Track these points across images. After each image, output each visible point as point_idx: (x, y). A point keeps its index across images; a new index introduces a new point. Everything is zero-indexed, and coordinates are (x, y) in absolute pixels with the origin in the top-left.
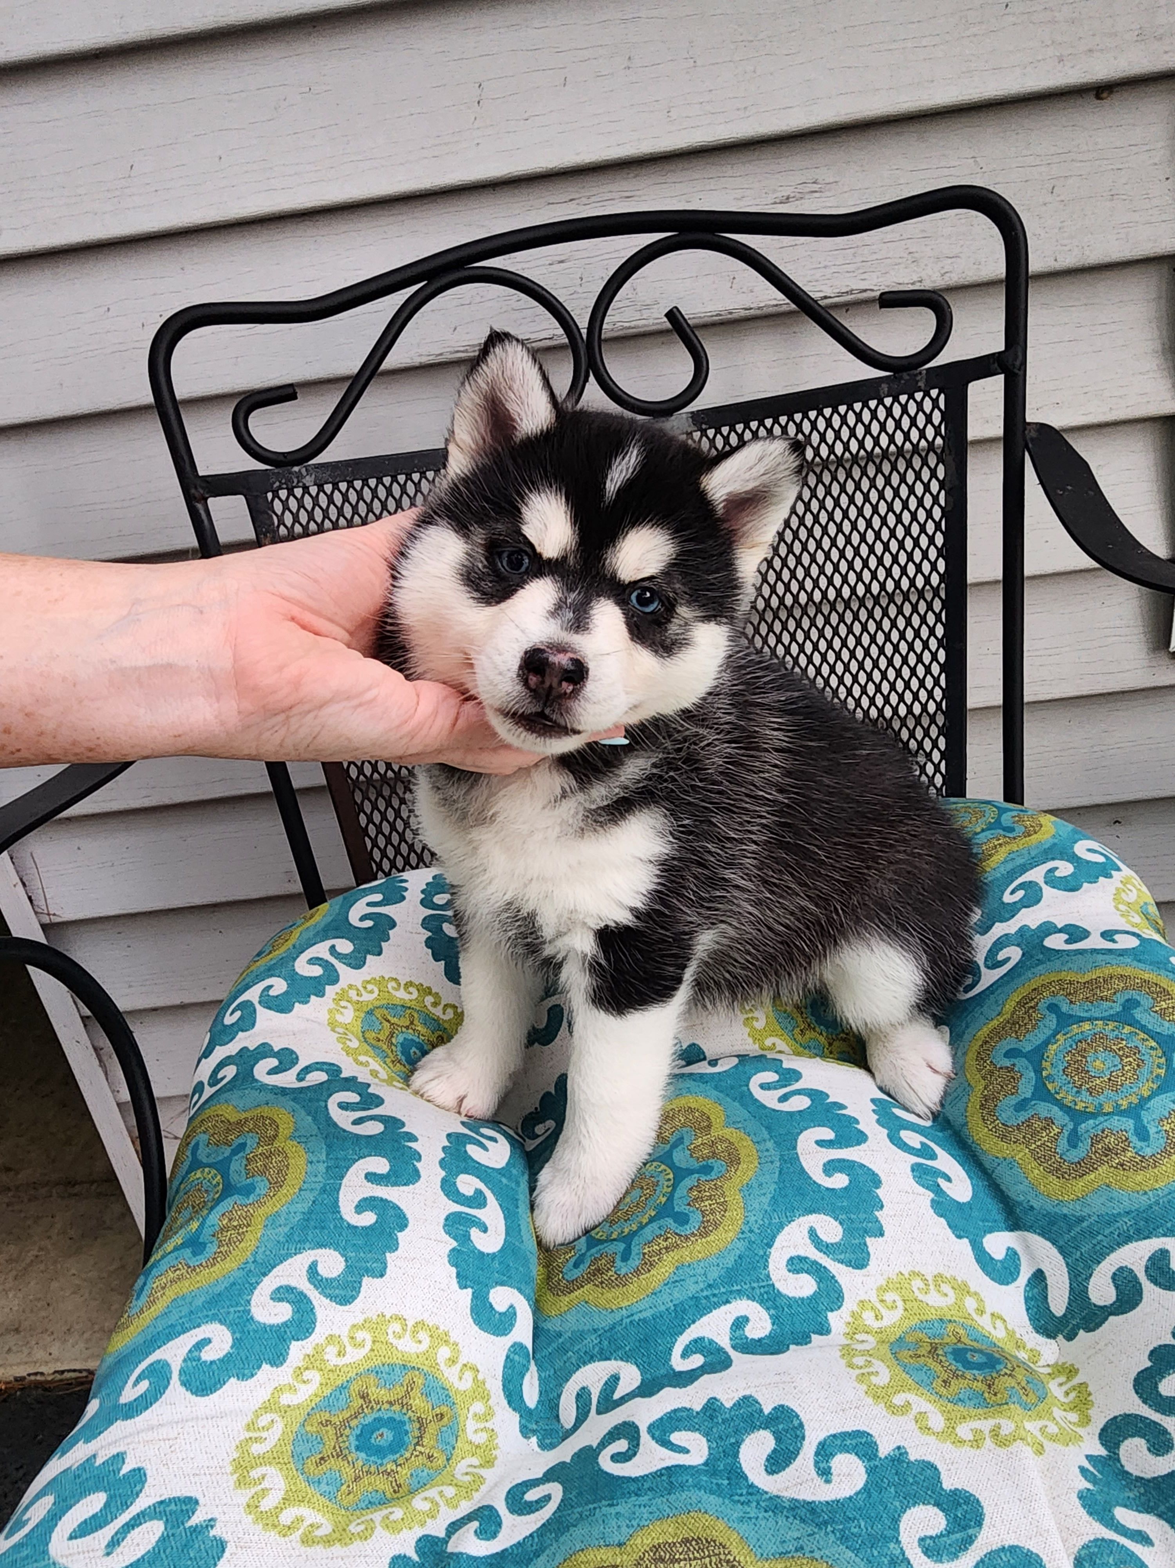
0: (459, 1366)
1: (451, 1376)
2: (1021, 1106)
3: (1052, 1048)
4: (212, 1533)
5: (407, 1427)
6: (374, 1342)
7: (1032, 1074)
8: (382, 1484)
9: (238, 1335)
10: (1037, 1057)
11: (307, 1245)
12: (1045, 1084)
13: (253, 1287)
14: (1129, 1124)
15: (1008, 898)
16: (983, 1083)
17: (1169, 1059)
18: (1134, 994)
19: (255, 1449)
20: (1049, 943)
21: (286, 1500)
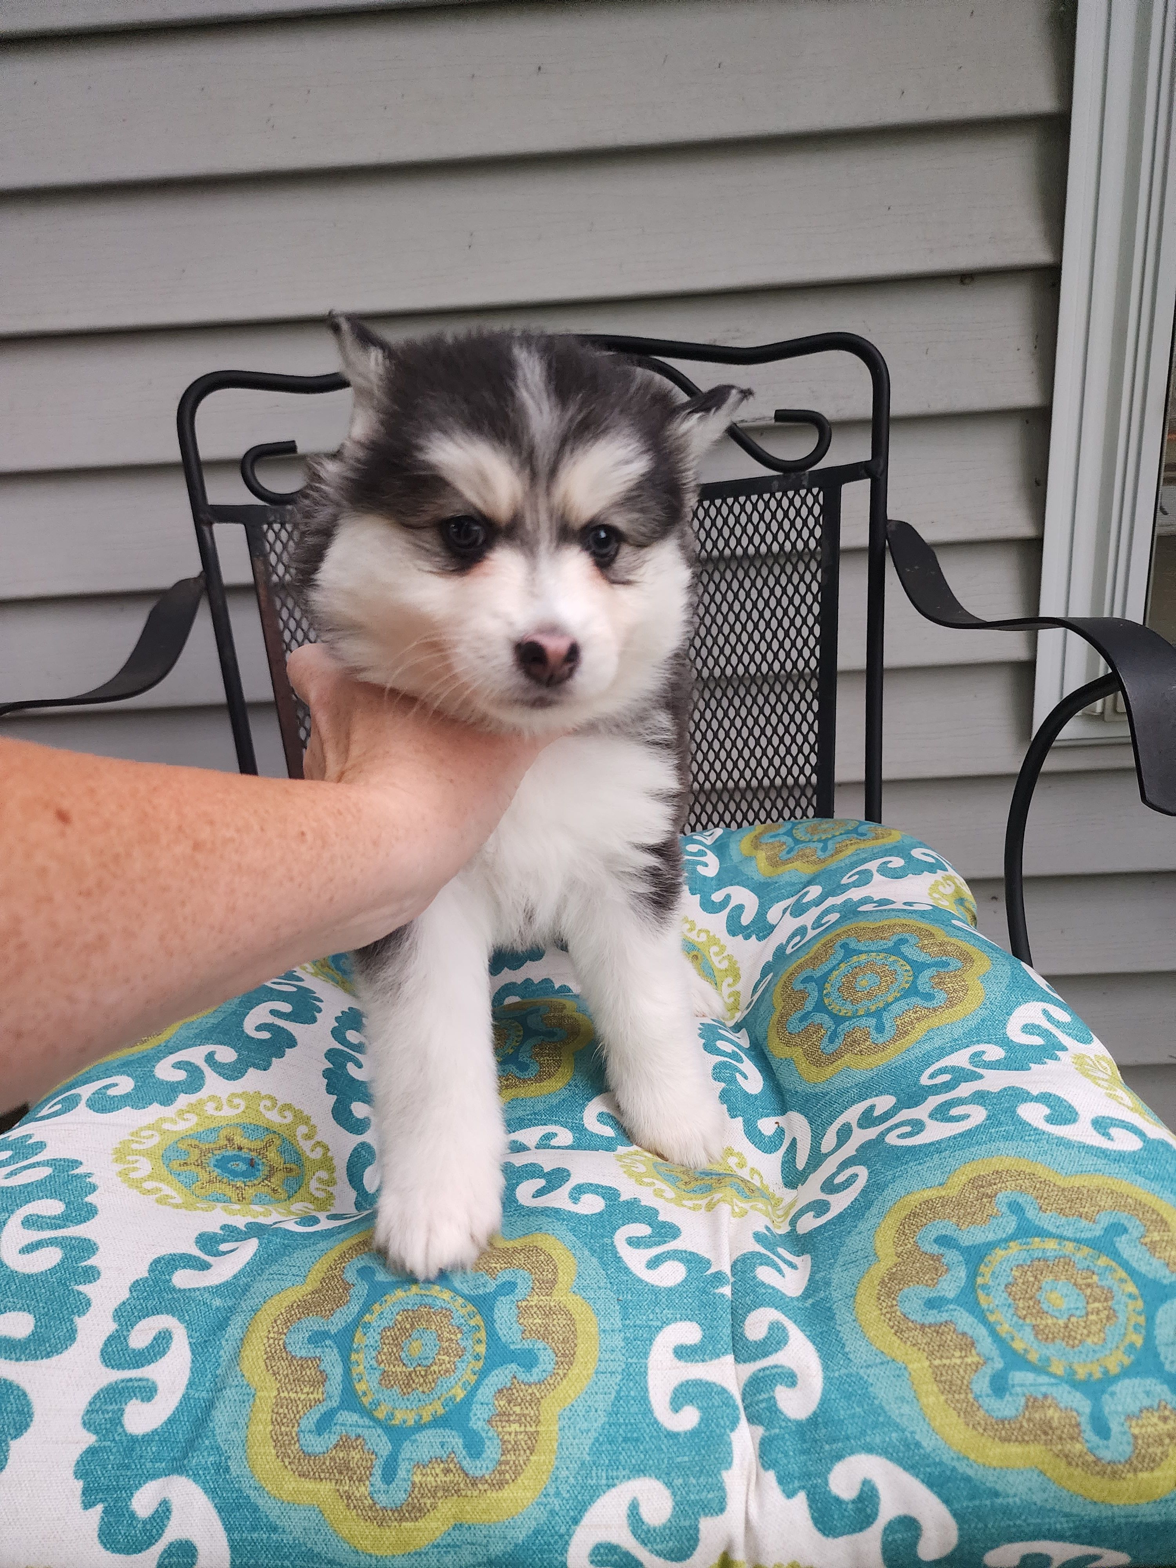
0: (313, 1142)
1: (305, 1146)
2: (804, 1017)
3: (836, 973)
6: (247, 1108)
7: (816, 994)
8: (230, 1192)
9: (140, 1084)
10: (822, 981)
11: (211, 1041)
12: (823, 1000)
13: (159, 1059)
14: (873, 1022)
15: (845, 881)
16: (783, 1004)
17: (916, 977)
18: (907, 936)
19: (135, 1146)
20: (862, 909)
21: (151, 1177)
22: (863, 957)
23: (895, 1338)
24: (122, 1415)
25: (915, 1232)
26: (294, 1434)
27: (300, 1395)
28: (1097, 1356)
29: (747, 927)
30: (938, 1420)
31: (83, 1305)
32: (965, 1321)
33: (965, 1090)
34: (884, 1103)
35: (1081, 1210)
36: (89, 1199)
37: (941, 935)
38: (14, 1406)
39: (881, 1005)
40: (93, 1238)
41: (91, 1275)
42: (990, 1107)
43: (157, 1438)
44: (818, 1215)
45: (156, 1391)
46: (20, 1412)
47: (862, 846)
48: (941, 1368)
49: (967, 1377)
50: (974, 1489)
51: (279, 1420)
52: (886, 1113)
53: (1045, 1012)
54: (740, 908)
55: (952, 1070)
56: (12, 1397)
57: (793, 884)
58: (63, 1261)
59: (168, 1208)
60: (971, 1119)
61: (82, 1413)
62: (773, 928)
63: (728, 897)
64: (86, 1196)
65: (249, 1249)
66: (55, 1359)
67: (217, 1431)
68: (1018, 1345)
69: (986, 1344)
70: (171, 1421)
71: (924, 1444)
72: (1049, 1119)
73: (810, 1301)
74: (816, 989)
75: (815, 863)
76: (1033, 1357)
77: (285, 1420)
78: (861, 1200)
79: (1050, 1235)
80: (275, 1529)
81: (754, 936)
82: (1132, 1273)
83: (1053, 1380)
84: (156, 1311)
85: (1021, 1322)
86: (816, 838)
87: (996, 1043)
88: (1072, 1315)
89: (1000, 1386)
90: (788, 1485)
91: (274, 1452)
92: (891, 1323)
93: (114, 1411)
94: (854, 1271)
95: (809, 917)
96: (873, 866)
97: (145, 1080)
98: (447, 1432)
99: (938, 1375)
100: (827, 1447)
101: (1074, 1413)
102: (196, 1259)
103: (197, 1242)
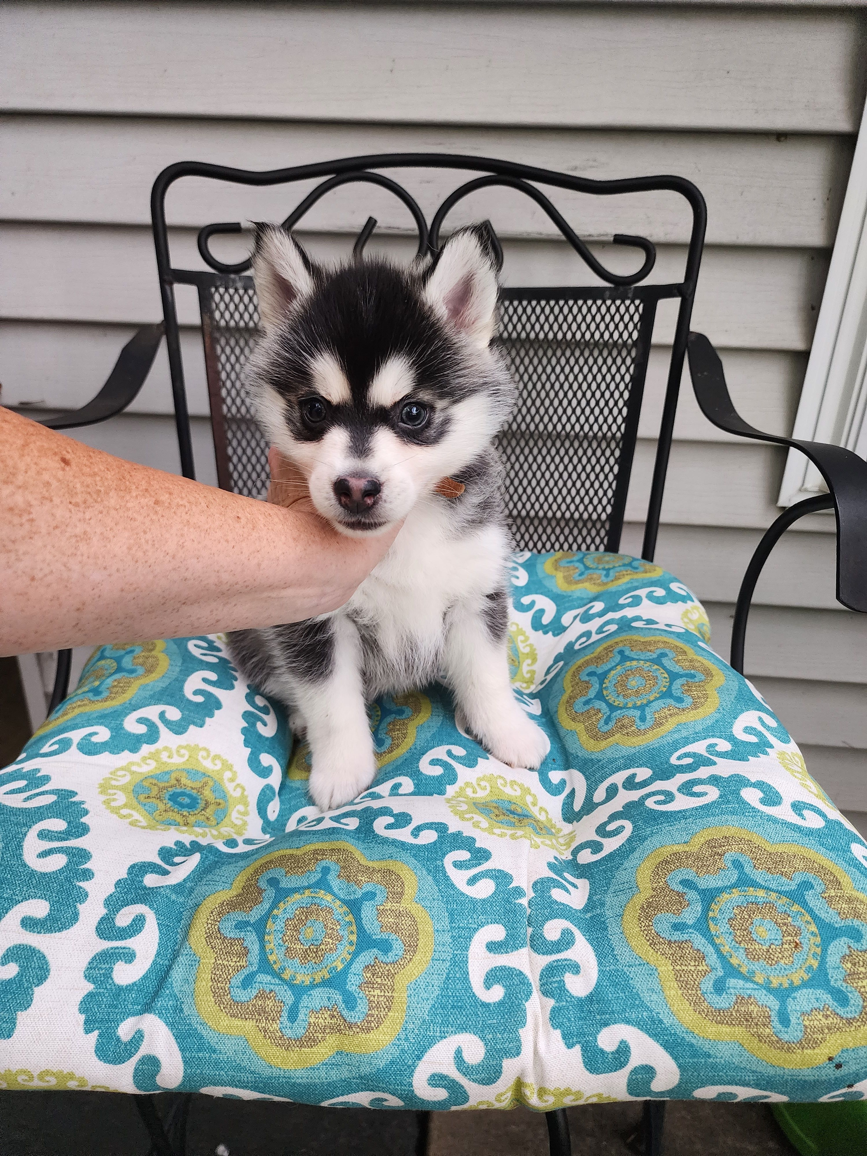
0: (234, 784)
1: (229, 787)
2: (587, 703)
3: (613, 673)
4: (82, 806)
5: (199, 801)
6: (190, 757)
7: (598, 686)
8: (179, 819)
9: (114, 734)
10: (603, 677)
11: (162, 702)
12: (602, 691)
13: (127, 714)
14: (638, 713)
15: (621, 601)
16: (571, 688)
17: (671, 684)
18: (667, 651)
19: (114, 783)
20: (634, 624)
21: (125, 806)
22: (634, 663)
23: (650, 948)
24: (112, 971)
25: (666, 874)
26: (227, 989)
27: (230, 962)
28: (786, 972)
29: (547, 626)
30: (676, 1005)
31: (83, 896)
32: (699, 941)
33: (702, 773)
34: (643, 773)
35: (782, 868)
36: (83, 820)
37: (691, 653)
38: (37, 964)
39: (645, 702)
40: (88, 849)
41: (88, 875)
42: (722, 789)
43: (136, 988)
44: (594, 852)
45: (135, 957)
46: (41, 968)
47: (635, 577)
48: (680, 972)
49: (698, 980)
50: (694, 1051)
51: (216, 979)
52: (645, 781)
53: (760, 719)
54: (542, 611)
55: (693, 755)
56: (35, 958)
57: (582, 599)
58: (67, 864)
59: (138, 828)
60: (708, 796)
61: (84, 970)
62: (564, 629)
63: (533, 603)
64: (82, 817)
65: (196, 858)
66: (65, 932)
67: (174, 985)
68: (734, 961)
69: (713, 959)
70: (145, 977)
71: (665, 1021)
72: (763, 802)
73: (589, 914)
74: (598, 682)
75: (599, 585)
76: (744, 970)
77: (220, 979)
78: (627, 846)
79: (761, 887)
80: (215, 1051)
81: (550, 633)
82: (815, 918)
83: (756, 987)
84: (134, 902)
85: (737, 945)
86: (601, 567)
87: (725, 738)
88: (772, 944)
89: (719, 987)
90: (569, 1040)
91: (213, 1000)
92: (648, 938)
93: (106, 969)
94: (623, 897)
95: (593, 625)
96: (643, 592)
97: (118, 731)
98: (332, 990)
99: (678, 976)
100: (598, 1017)
101: (768, 1009)
102: (159, 867)
103: (159, 854)
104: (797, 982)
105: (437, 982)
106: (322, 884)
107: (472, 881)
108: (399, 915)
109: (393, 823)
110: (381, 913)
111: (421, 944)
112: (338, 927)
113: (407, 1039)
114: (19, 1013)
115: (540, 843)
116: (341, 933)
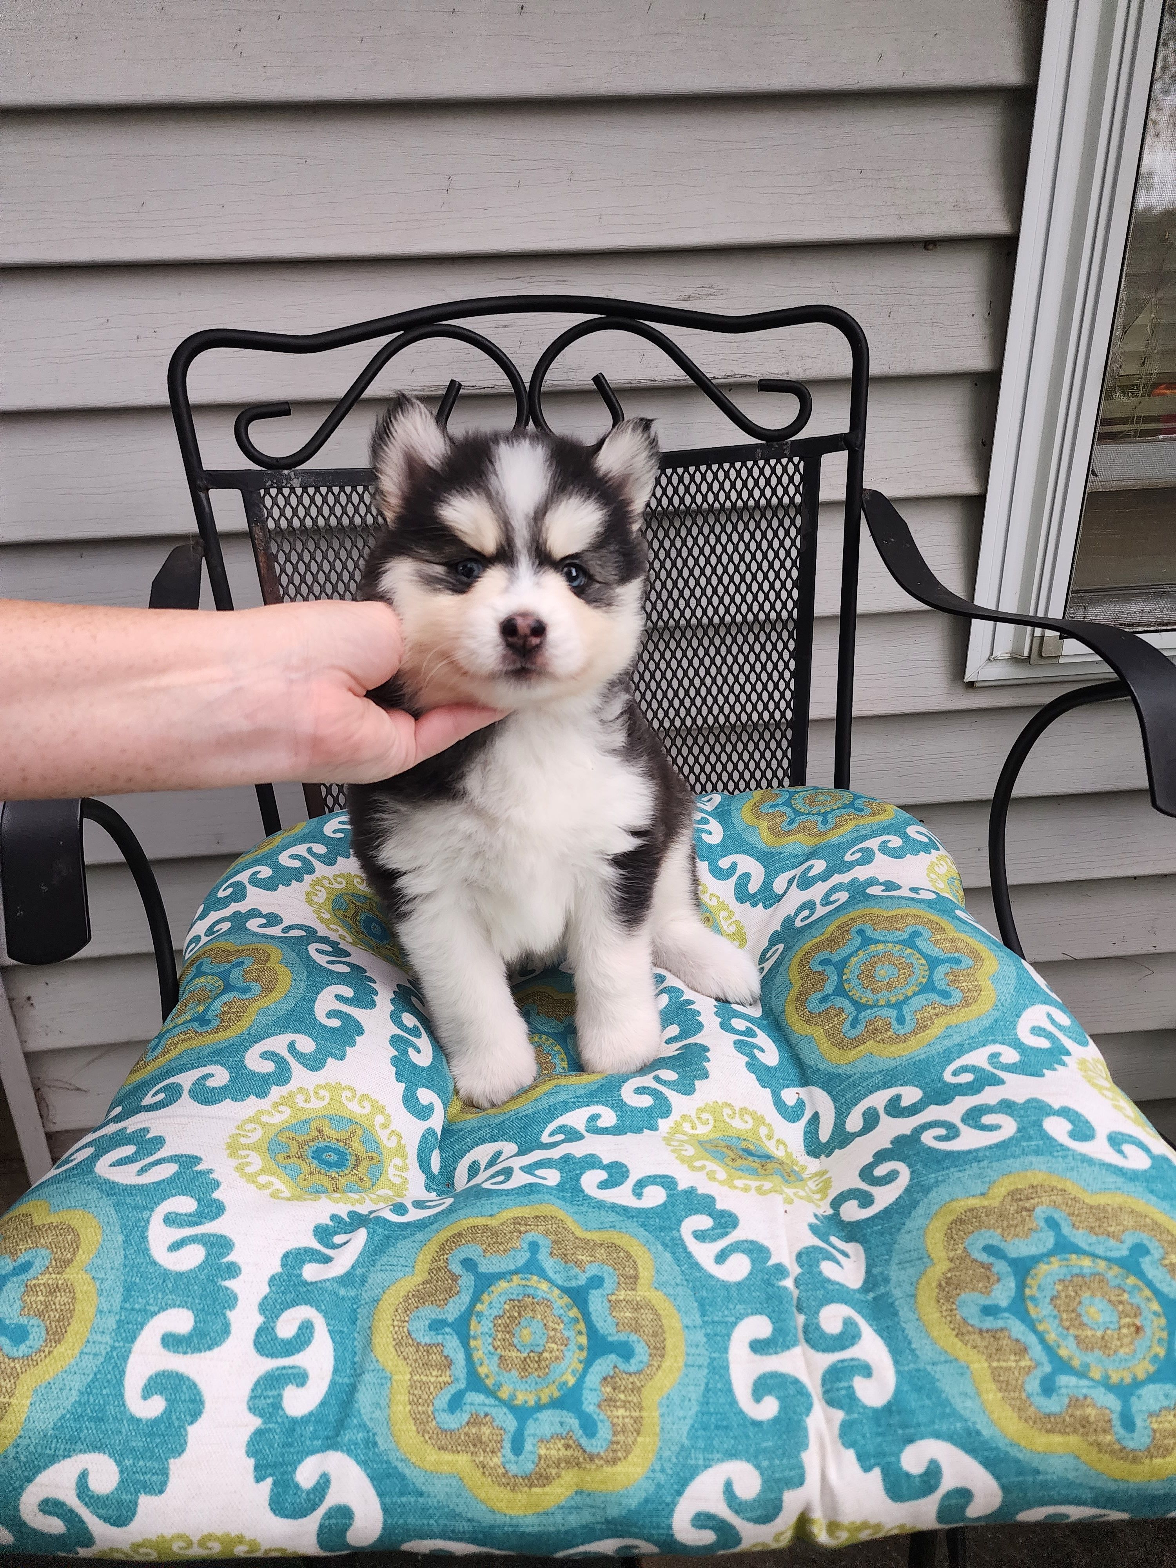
2: (824, 1000)
3: (854, 960)
4: (211, 1176)
5: (348, 1156)
6: (331, 1099)
7: (836, 978)
8: (327, 1183)
9: (234, 1075)
10: (841, 966)
11: (289, 1030)
12: (843, 985)
13: (247, 1049)
14: (894, 1013)
15: (848, 857)
16: (801, 982)
17: (931, 973)
18: (920, 928)
19: (243, 1140)
20: (870, 891)
21: (263, 1171)
22: (881, 946)
23: (956, 1340)
24: (281, 1399)
25: (963, 1238)
26: (430, 1413)
27: (430, 1377)
28: (1128, 1364)
29: (754, 895)
30: (996, 1413)
31: (231, 1300)
32: (1017, 1328)
33: (990, 1096)
34: (910, 1094)
35: (1109, 1229)
36: (216, 1195)
37: (951, 931)
38: (187, 1395)
39: (901, 998)
40: (228, 1235)
41: (233, 1270)
42: (1018, 1119)
43: (313, 1419)
44: (862, 1206)
45: (307, 1377)
46: (193, 1401)
47: (861, 822)
48: (998, 1370)
49: (1021, 1378)
50: (1021, 1468)
51: (415, 1400)
52: (913, 1106)
53: (1049, 1016)
54: (747, 877)
55: (973, 1069)
56: (184, 1387)
57: (795, 856)
58: (207, 1258)
59: (281, 1201)
60: (1002, 1130)
61: (247, 1399)
62: (778, 898)
63: (734, 866)
64: (213, 1192)
65: (361, 1236)
66: (216, 1350)
67: (363, 1411)
68: (1063, 1352)
69: (1037, 1350)
70: (323, 1404)
71: (984, 1433)
72: (1073, 1135)
73: (871, 1295)
74: (835, 973)
75: (815, 836)
76: (1076, 1363)
77: (420, 1401)
78: (906, 1198)
79: (1084, 1253)
80: (421, 1494)
81: (761, 905)
82: (1156, 1292)
83: (1091, 1384)
84: (294, 1303)
85: (1065, 1332)
86: (815, 810)
87: (1010, 1045)
88: (1108, 1328)
89: (1048, 1387)
90: (865, 1463)
91: (414, 1428)
92: (952, 1326)
93: (273, 1397)
94: (911, 1271)
95: (817, 891)
96: (873, 844)
97: (238, 1071)
98: (564, 1413)
99: (996, 1375)
100: (900, 1432)
101: (1108, 1411)
102: (318, 1252)
103: (315, 1235)
104: (1141, 1375)
105: (695, 1393)
106: (532, 1267)
107: (721, 1257)
108: (637, 1307)
109: (606, 1180)
110: (614, 1305)
111: (669, 1344)
112: (562, 1326)
113: (663, 1470)
114: (172, 1460)
115: (793, 1196)
116: (567, 1334)
